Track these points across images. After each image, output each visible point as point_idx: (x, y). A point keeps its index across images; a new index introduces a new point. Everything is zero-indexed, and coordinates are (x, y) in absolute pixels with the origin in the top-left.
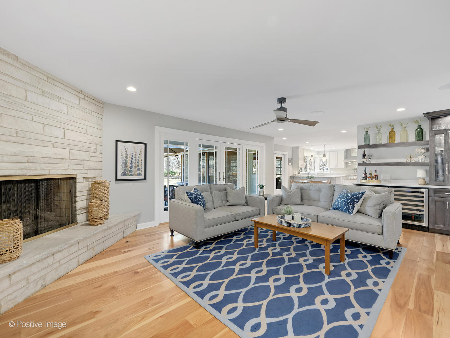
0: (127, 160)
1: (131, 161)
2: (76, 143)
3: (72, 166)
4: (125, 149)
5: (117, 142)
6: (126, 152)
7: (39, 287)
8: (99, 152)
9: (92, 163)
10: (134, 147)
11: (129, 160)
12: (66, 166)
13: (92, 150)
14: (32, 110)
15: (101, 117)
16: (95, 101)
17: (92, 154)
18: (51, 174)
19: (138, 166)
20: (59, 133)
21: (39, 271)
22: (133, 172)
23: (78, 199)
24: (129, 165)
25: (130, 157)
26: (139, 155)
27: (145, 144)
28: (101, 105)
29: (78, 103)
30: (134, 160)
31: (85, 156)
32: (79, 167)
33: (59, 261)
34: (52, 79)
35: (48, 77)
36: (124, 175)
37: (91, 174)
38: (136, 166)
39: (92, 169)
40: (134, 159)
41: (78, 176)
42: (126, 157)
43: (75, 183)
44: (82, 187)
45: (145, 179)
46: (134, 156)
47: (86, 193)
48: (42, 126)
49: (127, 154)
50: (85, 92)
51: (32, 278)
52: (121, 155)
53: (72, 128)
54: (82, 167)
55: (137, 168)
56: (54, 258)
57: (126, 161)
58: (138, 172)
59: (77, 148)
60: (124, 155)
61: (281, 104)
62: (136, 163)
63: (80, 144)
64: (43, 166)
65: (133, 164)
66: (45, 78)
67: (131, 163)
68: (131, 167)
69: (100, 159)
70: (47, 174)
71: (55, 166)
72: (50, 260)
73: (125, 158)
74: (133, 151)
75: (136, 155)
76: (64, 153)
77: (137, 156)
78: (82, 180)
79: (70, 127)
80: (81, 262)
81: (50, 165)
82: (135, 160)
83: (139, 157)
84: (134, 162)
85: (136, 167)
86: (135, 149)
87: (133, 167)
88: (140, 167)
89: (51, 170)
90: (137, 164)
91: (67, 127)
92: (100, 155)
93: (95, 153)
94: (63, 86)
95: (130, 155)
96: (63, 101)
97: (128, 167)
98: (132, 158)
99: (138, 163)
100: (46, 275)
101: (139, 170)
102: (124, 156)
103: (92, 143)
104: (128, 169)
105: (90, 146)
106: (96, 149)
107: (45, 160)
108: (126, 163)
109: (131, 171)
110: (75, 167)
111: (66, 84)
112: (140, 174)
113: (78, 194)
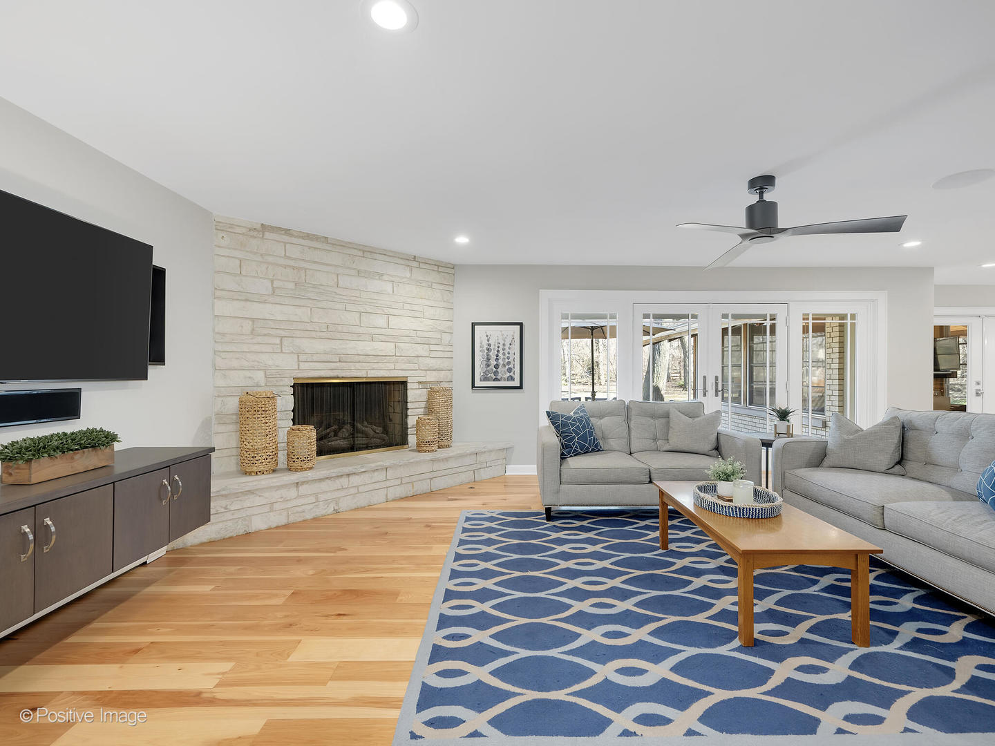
0: (491, 354)
1: (497, 356)
2: (406, 333)
3: (398, 366)
4: (487, 336)
5: (474, 325)
6: (488, 341)
7: (330, 510)
8: (447, 343)
9: (433, 361)
10: (501, 331)
11: (493, 355)
12: (392, 366)
13: (433, 341)
14: (344, 297)
15: (451, 289)
16: (438, 266)
17: (432, 347)
18: (369, 376)
19: (509, 363)
20: (380, 321)
21: (331, 491)
22: (500, 374)
23: (409, 412)
24: (493, 362)
25: (494, 349)
26: (511, 344)
27: (521, 324)
28: (452, 271)
29: (408, 275)
30: (501, 355)
31: (421, 350)
32: (412, 366)
33: (358, 487)
34: (369, 252)
35: (364, 251)
36: (485, 379)
37: (431, 377)
38: (505, 363)
39: (434, 370)
40: (501, 352)
41: (409, 380)
42: (488, 349)
43: (406, 389)
44: (416, 396)
45: (521, 387)
46: (501, 347)
47: (423, 405)
48: (358, 315)
49: (489, 345)
50: (420, 258)
51: (322, 497)
52: (481, 347)
53: (400, 312)
54: (416, 367)
55: (507, 367)
56: (349, 481)
57: (488, 355)
58: (508, 374)
59: (407, 339)
60: (486, 346)
61: (761, 194)
62: (504, 358)
63: (413, 334)
64: (358, 366)
65: (501, 361)
66: (360, 253)
67: (497, 360)
68: (497, 366)
69: (449, 354)
70: (365, 376)
71: (375, 366)
72: (344, 481)
73: (486, 351)
74: (501, 337)
75: (504, 345)
76: (389, 348)
77: (506, 347)
78: (416, 386)
79: (396, 312)
80: (391, 496)
81: (368, 364)
82: (504, 354)
83: (509, 348)
84: (502, 357)
85: (504, 365)
86: (503, 335)
87: (500, 367)
88: (511, 366)
89: (369, 372)
90: (507, 360)
91: (391, 311)
92: (448, 348)
93: (439, 346)
94: (386, 257)
95: (494, 345)
96: (385, 277)
97: (492, 367)
98: (498, 351)
99: (508, 358)
100: (339, 498)
101: (510, 370)
102: (485, 348)
103: (434, 330)
104: (493, 370)
105: (430, 334)
106: (441, 338)
107: (361, 358)
108: (488, 359)
109: (496, 373)
110: (404, 366)
111: (391, 254)
112: (512, 379)
113: (409, 405)
